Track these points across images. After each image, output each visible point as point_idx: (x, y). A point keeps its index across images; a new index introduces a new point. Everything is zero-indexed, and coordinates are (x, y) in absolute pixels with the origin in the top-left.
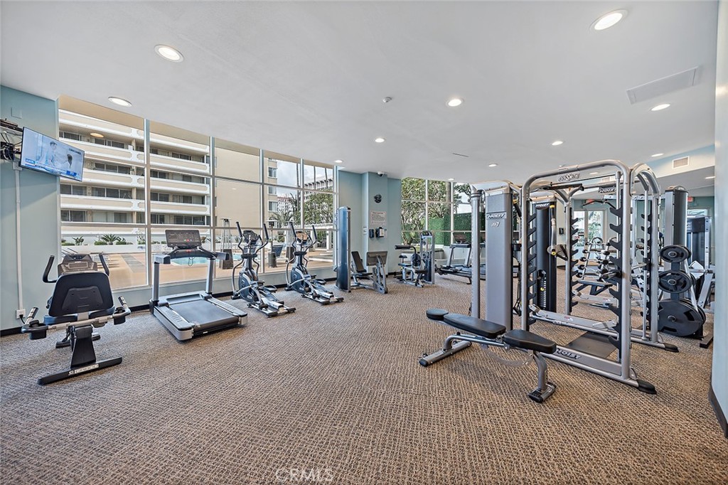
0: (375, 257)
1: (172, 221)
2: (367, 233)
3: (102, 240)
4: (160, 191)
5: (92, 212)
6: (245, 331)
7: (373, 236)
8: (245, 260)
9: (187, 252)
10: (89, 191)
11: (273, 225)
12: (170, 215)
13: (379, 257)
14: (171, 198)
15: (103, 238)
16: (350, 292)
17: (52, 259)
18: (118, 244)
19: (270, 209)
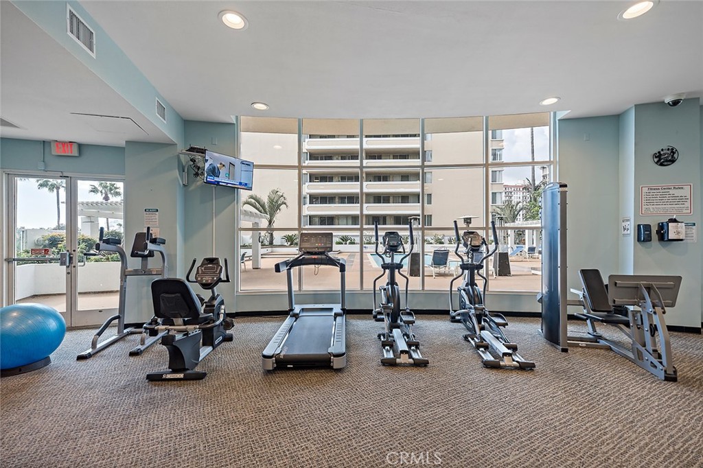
0: (637, 288)
1: (393, 222)
2: (632, 232)
3: (341, 241)
4: (383, 193)
5: (339, 217)
6: (337, 379)
7: (648, 239)
8: (387, 271)
9: (312, 259)
10: (337, 200)
11: (470, 223)
12: (390, 216)
13: (649, 289)
14: (391, 200)
15: (341, 239)
16: (565, 350)
17: (195, 261)
18: (350, 243)
19: (494, 201)
